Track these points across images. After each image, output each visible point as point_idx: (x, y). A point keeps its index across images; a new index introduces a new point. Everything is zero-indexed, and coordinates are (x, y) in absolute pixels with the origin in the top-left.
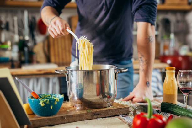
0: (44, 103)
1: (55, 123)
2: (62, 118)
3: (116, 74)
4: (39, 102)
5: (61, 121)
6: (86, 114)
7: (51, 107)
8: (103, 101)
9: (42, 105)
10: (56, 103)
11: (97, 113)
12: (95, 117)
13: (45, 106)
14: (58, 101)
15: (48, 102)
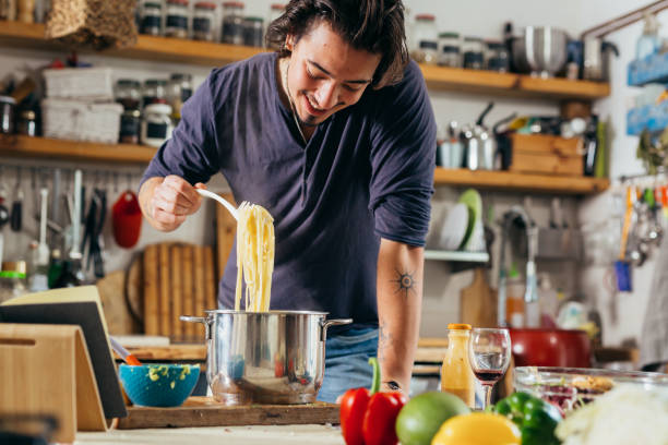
0: (159, 373)
1: (178, 423)
2: (195, 414)
3: (322, 328)
4: (148, 370)
5: (191, 421)
6: (249, 411)
7: (173, 385)
8: (288, 389)
9: (154, 377)
10: (183, 377)
11: (274, 413)
12: (269, 420)
13: (159, 381)
14: (189, 372)
15: (166, 373)
